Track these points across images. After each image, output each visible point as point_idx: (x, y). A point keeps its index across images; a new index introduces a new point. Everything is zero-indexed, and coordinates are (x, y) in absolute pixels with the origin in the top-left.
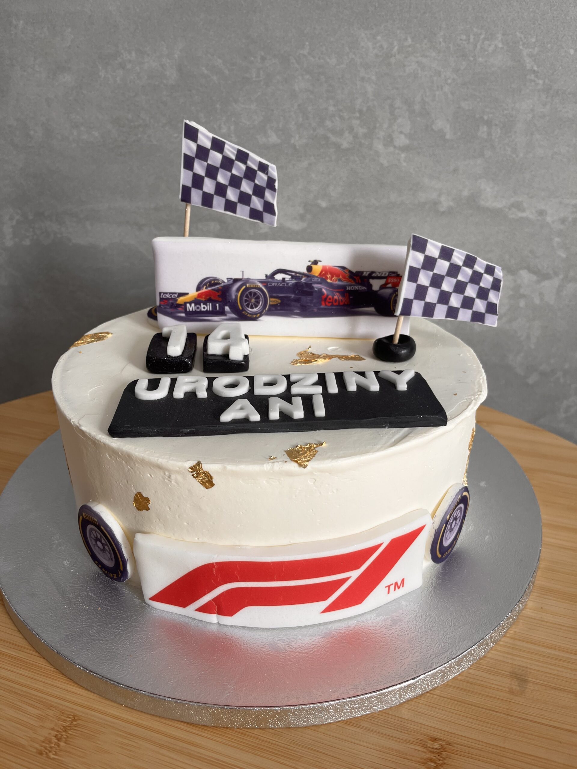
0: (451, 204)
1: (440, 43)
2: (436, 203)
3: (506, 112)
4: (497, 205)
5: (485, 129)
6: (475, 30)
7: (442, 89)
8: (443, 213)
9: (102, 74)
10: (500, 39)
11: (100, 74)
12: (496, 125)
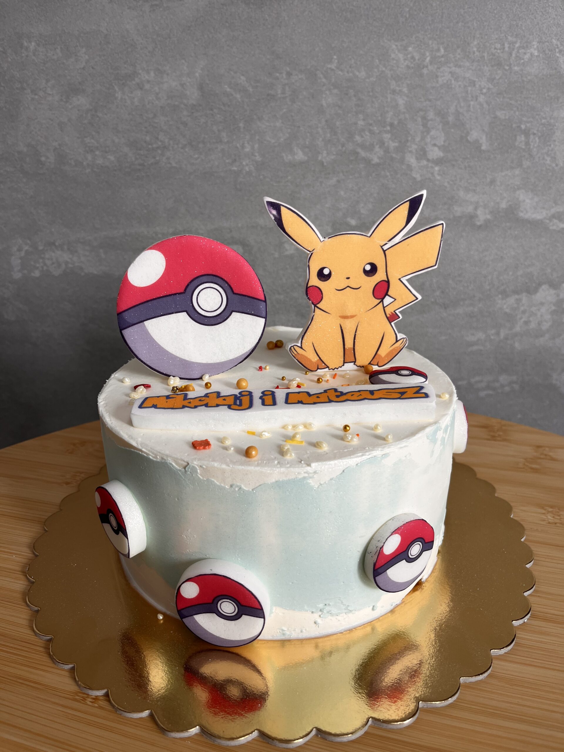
0: (489, 217)
2: (472, 217)
4: (538, 216)
5: (523, 138)
6: (510, 38)
7: (477, 100)
8: (480, 226)
9: (119, 95)
11: (117, 95)
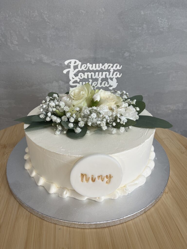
1: (20, 14)
3: (43, 34)
10: (36, 12)
12: (42, 38)
